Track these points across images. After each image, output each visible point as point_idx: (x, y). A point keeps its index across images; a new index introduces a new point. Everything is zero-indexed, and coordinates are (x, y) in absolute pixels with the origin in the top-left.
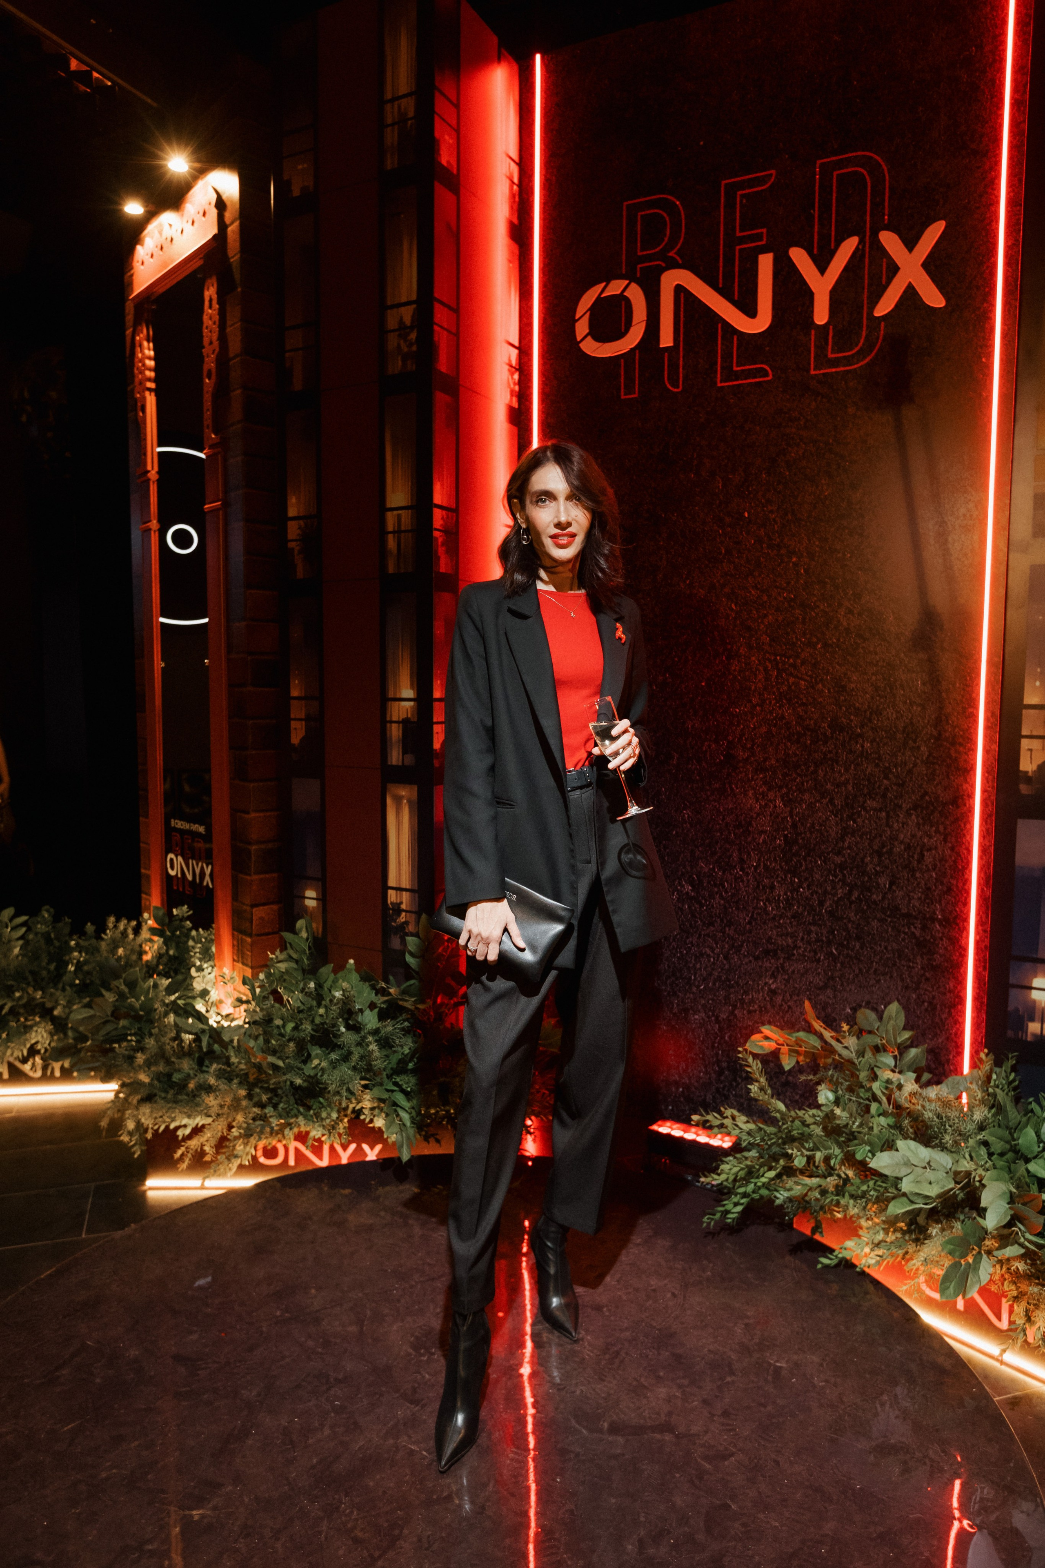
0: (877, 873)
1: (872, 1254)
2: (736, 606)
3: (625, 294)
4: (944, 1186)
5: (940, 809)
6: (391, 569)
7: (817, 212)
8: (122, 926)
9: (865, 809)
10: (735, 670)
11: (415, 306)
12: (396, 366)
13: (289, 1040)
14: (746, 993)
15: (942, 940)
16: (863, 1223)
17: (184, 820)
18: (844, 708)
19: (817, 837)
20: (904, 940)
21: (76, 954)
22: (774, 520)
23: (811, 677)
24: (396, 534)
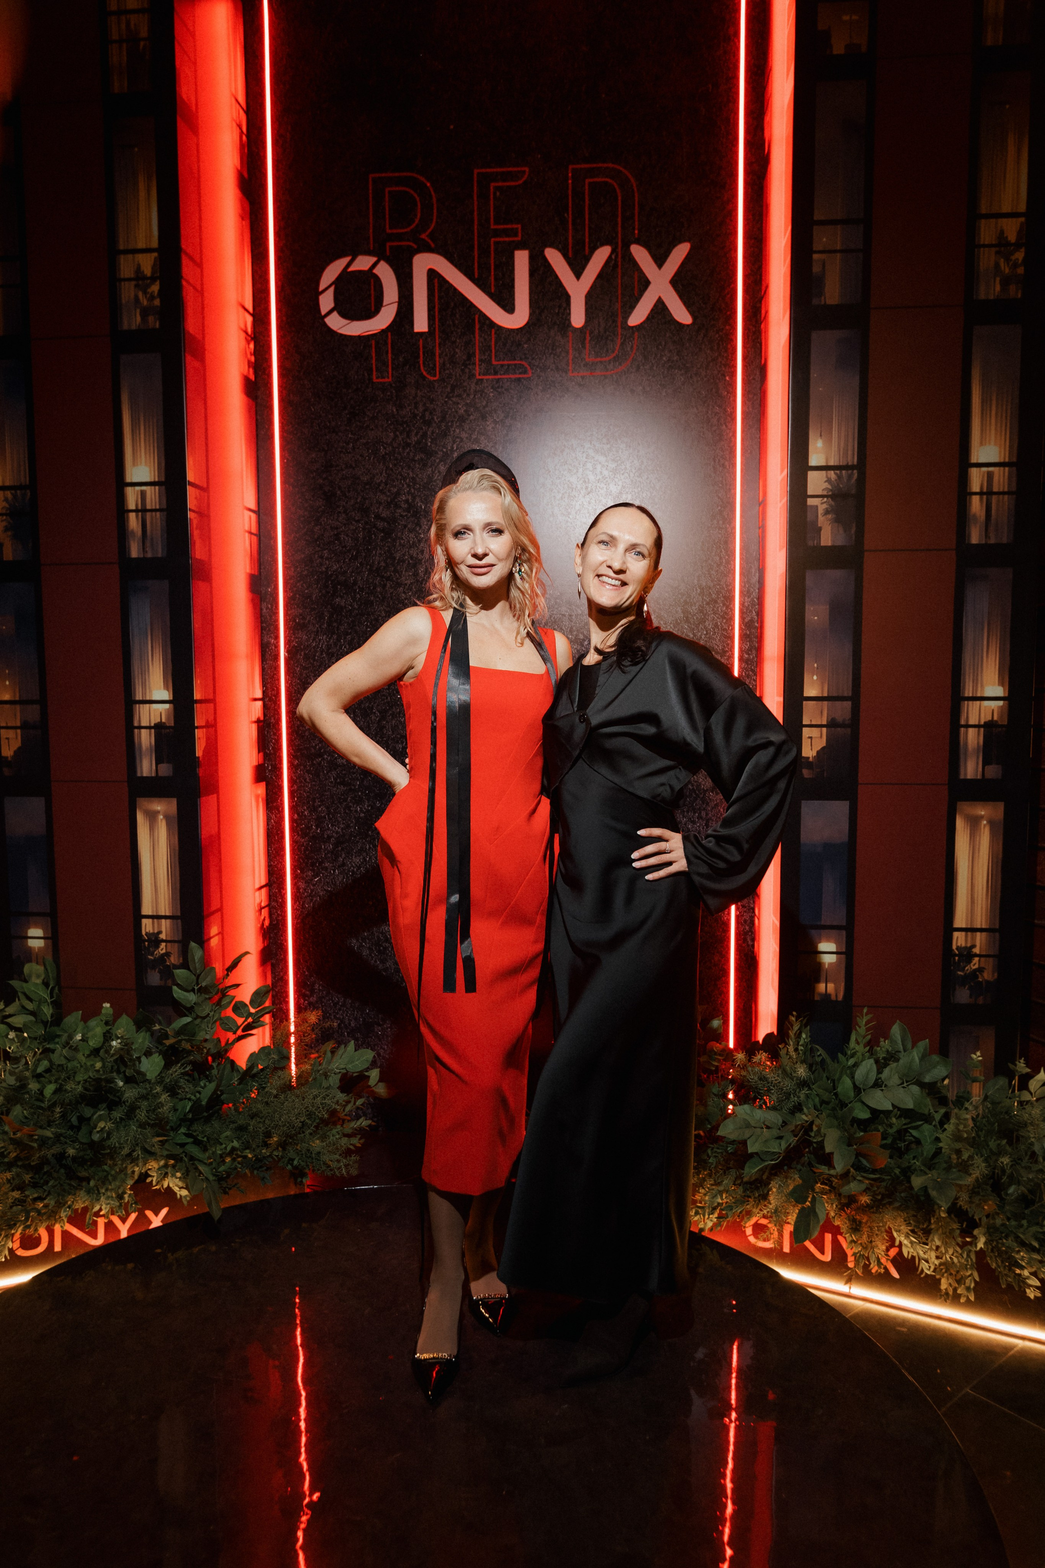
1: (711, 1219)
3: (375, 271)
4: (786, 1141)
6: (134, 553)
7: (570, 216)
11: (155, 254)
12: (132, 321)
24: (140, 514)
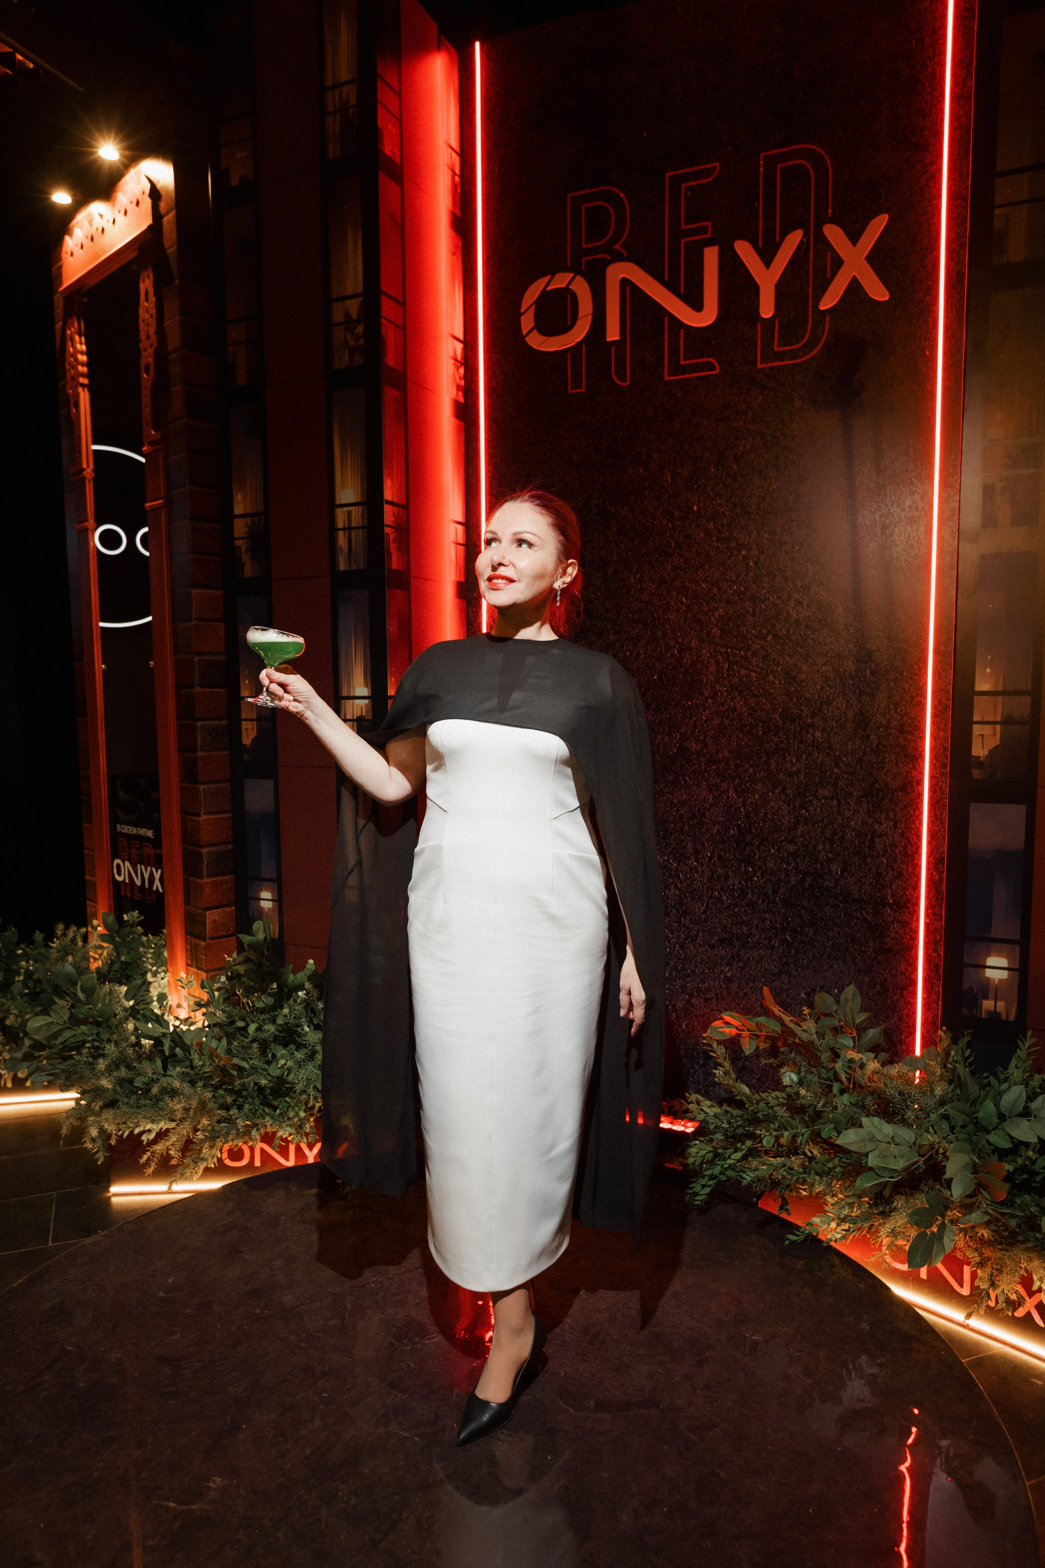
0: (829, 860)
1: (838, 1230)
2: (686, 599)
3: (571, 287)
4: (909, 1160)
5: (889, 796)
6: (342, 566)
7: (761, 205)
8: (71, 933)
9: (816, 797)
10: (686, 663)
11: (361, 299)
12: (342, 360)
13: (252, 1041)
14: (703, 981)
15: (893, 923)
16: (829, 1199)
17: (130, 826)
18: (795, 699)
19: (770, 827)
20: (856, 924)
21: (24, 963)
22: (723, 513)
23: (762, 669)
24: (347, 531)
